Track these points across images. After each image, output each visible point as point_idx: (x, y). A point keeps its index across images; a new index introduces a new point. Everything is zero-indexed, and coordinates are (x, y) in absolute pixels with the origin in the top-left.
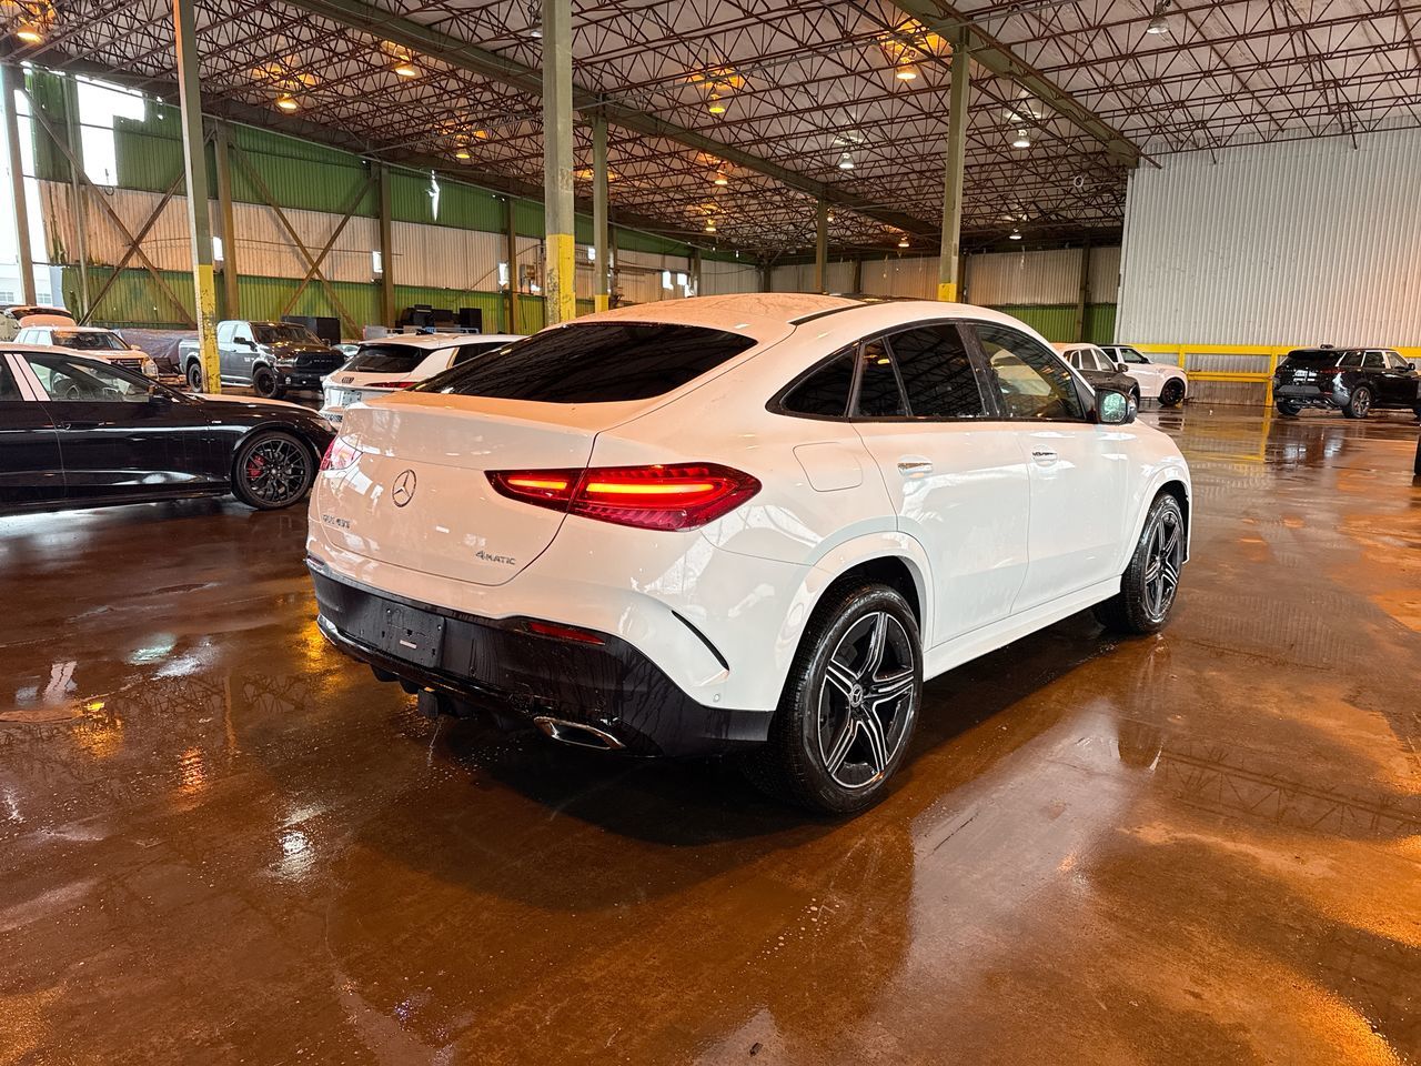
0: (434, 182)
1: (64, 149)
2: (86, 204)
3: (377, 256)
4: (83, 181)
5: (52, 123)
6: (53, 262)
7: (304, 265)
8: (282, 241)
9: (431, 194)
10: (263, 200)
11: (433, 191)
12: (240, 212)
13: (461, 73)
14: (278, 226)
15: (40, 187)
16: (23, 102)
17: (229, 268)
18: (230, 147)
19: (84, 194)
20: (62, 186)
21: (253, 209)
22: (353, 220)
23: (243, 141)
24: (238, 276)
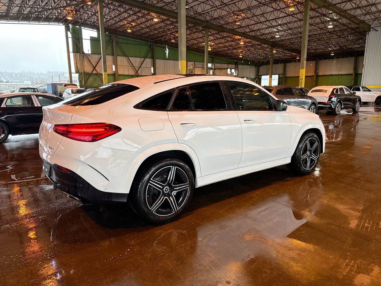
0: (167, 48)
1: (79, 45)
2: (84, 58)
3: (152, 68)
4: (83, 53)
5: (76, 39)
6: (76, 73)
7: (134, 71)
8: (129, 65)
9: (166, 52)
10: (125, 55)
11: (167, 51)
12: (119, 58)
13: (170, 19)
14: (128, 62)
15: (74, 54)
16: (70, 35)
17: (116, 72)
18: (117, 42)
19: (83, 56)
20: (78, 54)
21: (122, 57)
22: (147, 59)
23: (120, 41)
24: (119, 75)
